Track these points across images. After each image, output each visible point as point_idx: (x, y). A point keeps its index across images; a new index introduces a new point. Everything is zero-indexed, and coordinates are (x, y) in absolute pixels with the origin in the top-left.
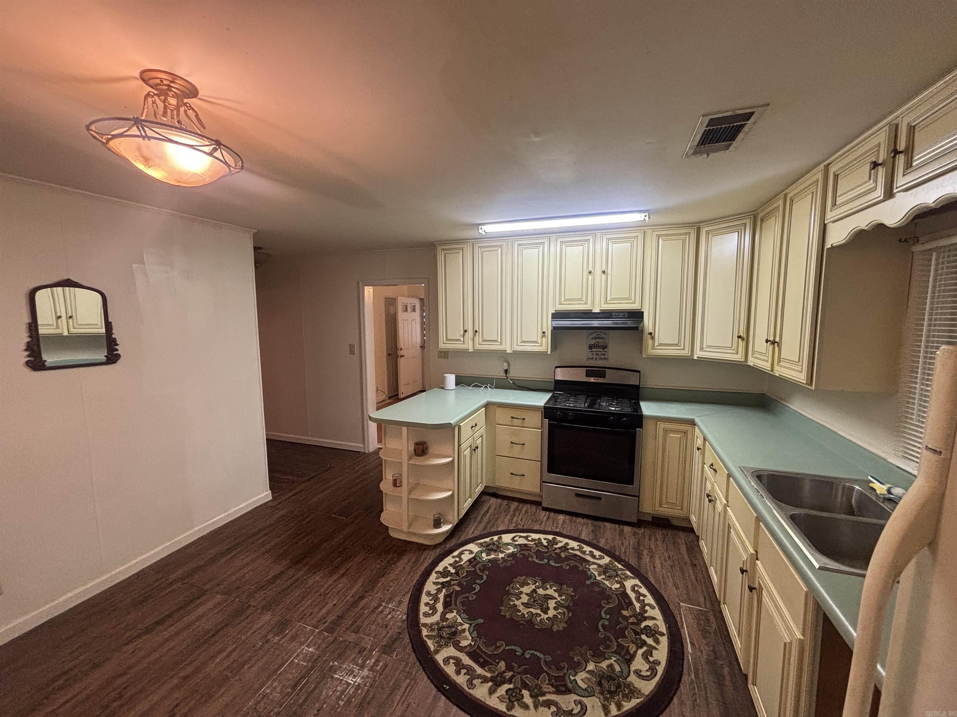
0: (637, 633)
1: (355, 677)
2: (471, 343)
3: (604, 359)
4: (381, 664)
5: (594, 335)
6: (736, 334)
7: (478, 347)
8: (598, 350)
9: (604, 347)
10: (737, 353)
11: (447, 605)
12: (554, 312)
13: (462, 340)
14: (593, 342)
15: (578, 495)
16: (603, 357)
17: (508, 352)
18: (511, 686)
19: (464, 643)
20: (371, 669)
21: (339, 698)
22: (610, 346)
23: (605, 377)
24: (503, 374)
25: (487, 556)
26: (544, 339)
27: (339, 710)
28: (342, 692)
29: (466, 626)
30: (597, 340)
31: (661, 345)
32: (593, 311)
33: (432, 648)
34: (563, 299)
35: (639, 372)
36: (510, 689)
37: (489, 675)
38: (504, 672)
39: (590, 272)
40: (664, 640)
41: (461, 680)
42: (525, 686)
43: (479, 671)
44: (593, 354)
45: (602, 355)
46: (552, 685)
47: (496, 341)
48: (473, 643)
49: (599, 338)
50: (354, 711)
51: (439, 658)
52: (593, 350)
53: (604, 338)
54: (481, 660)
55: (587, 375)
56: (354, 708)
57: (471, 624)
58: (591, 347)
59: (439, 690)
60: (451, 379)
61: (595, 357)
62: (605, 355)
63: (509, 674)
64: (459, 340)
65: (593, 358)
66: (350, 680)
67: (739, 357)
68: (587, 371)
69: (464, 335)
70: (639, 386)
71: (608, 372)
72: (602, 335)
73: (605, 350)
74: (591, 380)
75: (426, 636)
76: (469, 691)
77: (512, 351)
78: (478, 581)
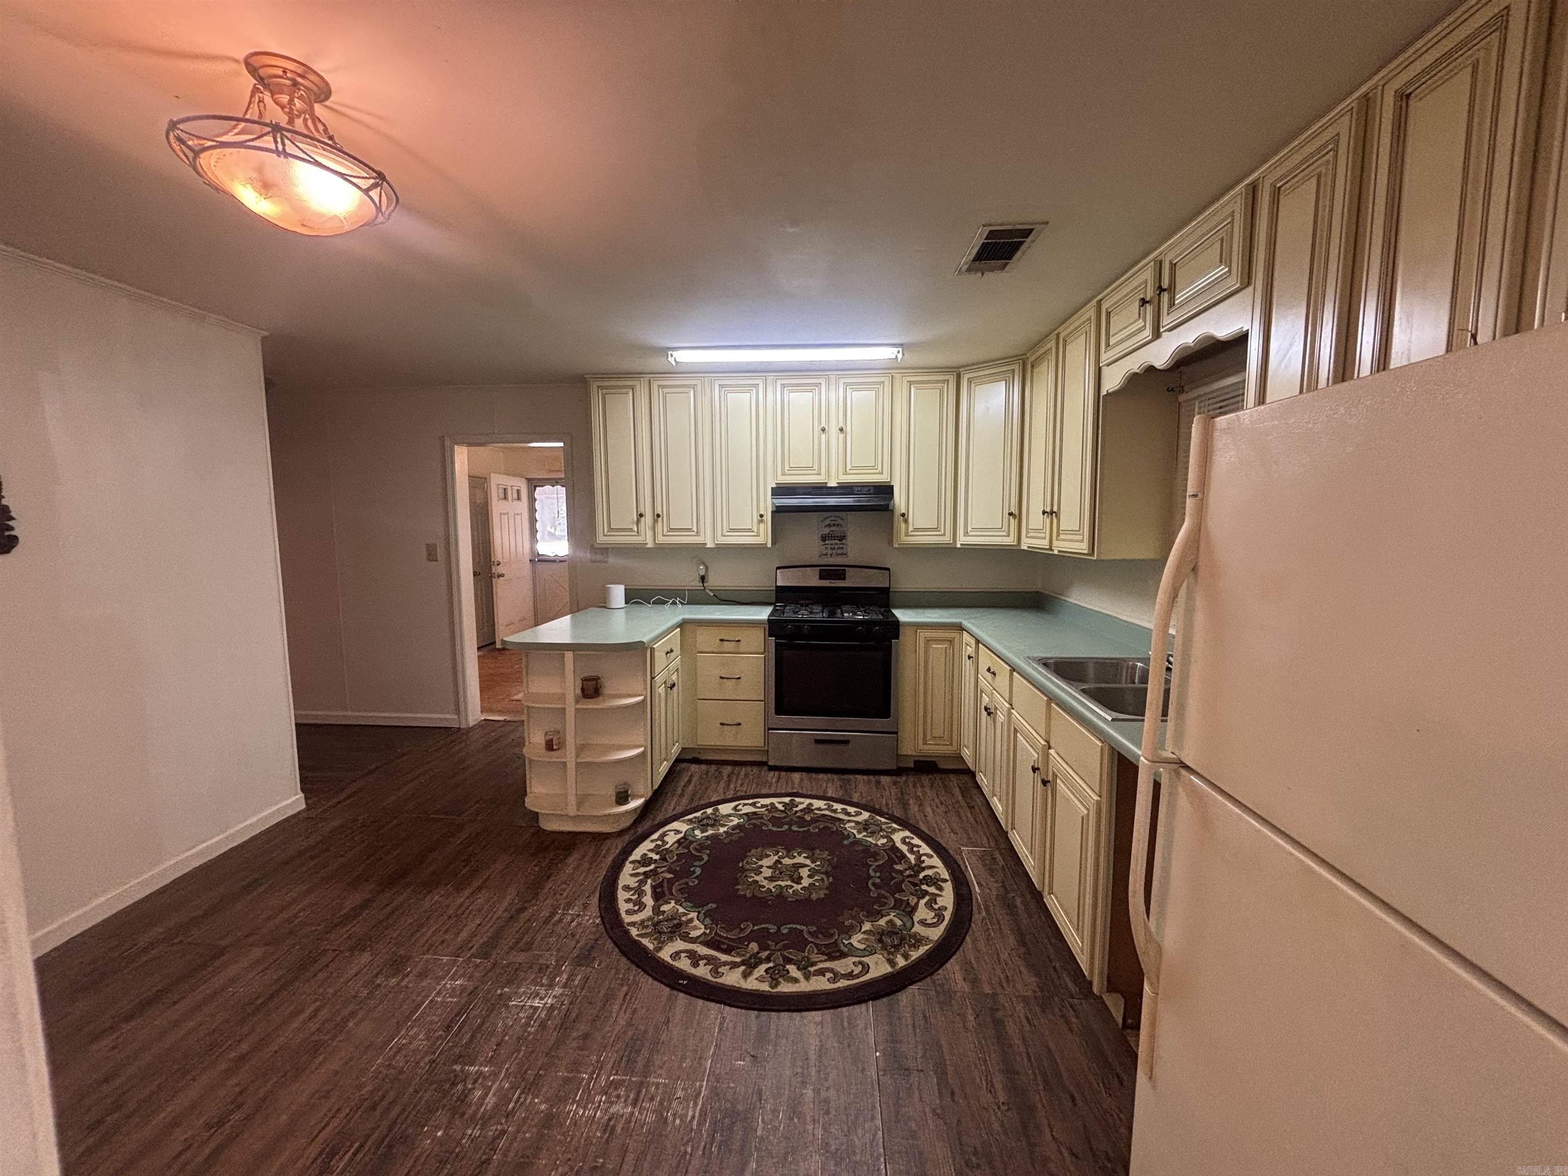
0: (915, 885)
1: (542, 999)
2: (649, 534)
3: (842, 554)
4: (579, 978)
5: (828, 522)
6: (1006, 512)
7: (661, 539)
8: (833, 542)
9: (842, 538)
10: (1008, 536)
11: (658, 896)
12: (774, 486)
13: (635, 529)
14: (826, 531)
15: (818, 741)
16: (839, 551)
17: (708, 546)
18: (771, 965)
19: (697, 933)
20: (565, 986)
21: (526, 1025)
22: (850, 538)
23: (844, 579)
24: (697, 584)
25: (702, 832)
26: (762, 525)
27: (531, 1038)
28: (530, 1018)
29: (693, 915)
30: (832, 528)
31: (916, 530)
32: (829, 485)
33: (651, 947)
34: (787, 468)
35: (888, 569)
36: (770, 968)
37: (738, 960)
38: (758, 953)
39: (823, 430)
40: (948, 887)
41: (702, 971)
42: (790, 961)
43: (724, 957)
44: (827, 548)
45: (838, 548)
46: (823, 954)
47: (690, 530)
48: (708, 931)
49: (834, 525)
50: (555, 1034)
51: (665, 955)
52: (827, 542)
53: (841, 526)
54: (725, 947)
55: (821, 578)
56: (554, 1030)
57: (699, 912)
58: (824, 538)
59: (673, 988)
60: (618, 593)
61: (830, 552)
62: (843, 548)
63: (764, 954)
64: (631, 530)
65: (826, 554)
66: (536, 1003)
67: (1010, 540)
68: (822, 572)
69: (638, 522)
70: (889, 588)
71: (849, 572)
72: (839, 521)
73: (844, 541)
74: (826, 583)
75: (638, 935)
76: (716, 980)
77: (715, 544)
78: (696, 863)
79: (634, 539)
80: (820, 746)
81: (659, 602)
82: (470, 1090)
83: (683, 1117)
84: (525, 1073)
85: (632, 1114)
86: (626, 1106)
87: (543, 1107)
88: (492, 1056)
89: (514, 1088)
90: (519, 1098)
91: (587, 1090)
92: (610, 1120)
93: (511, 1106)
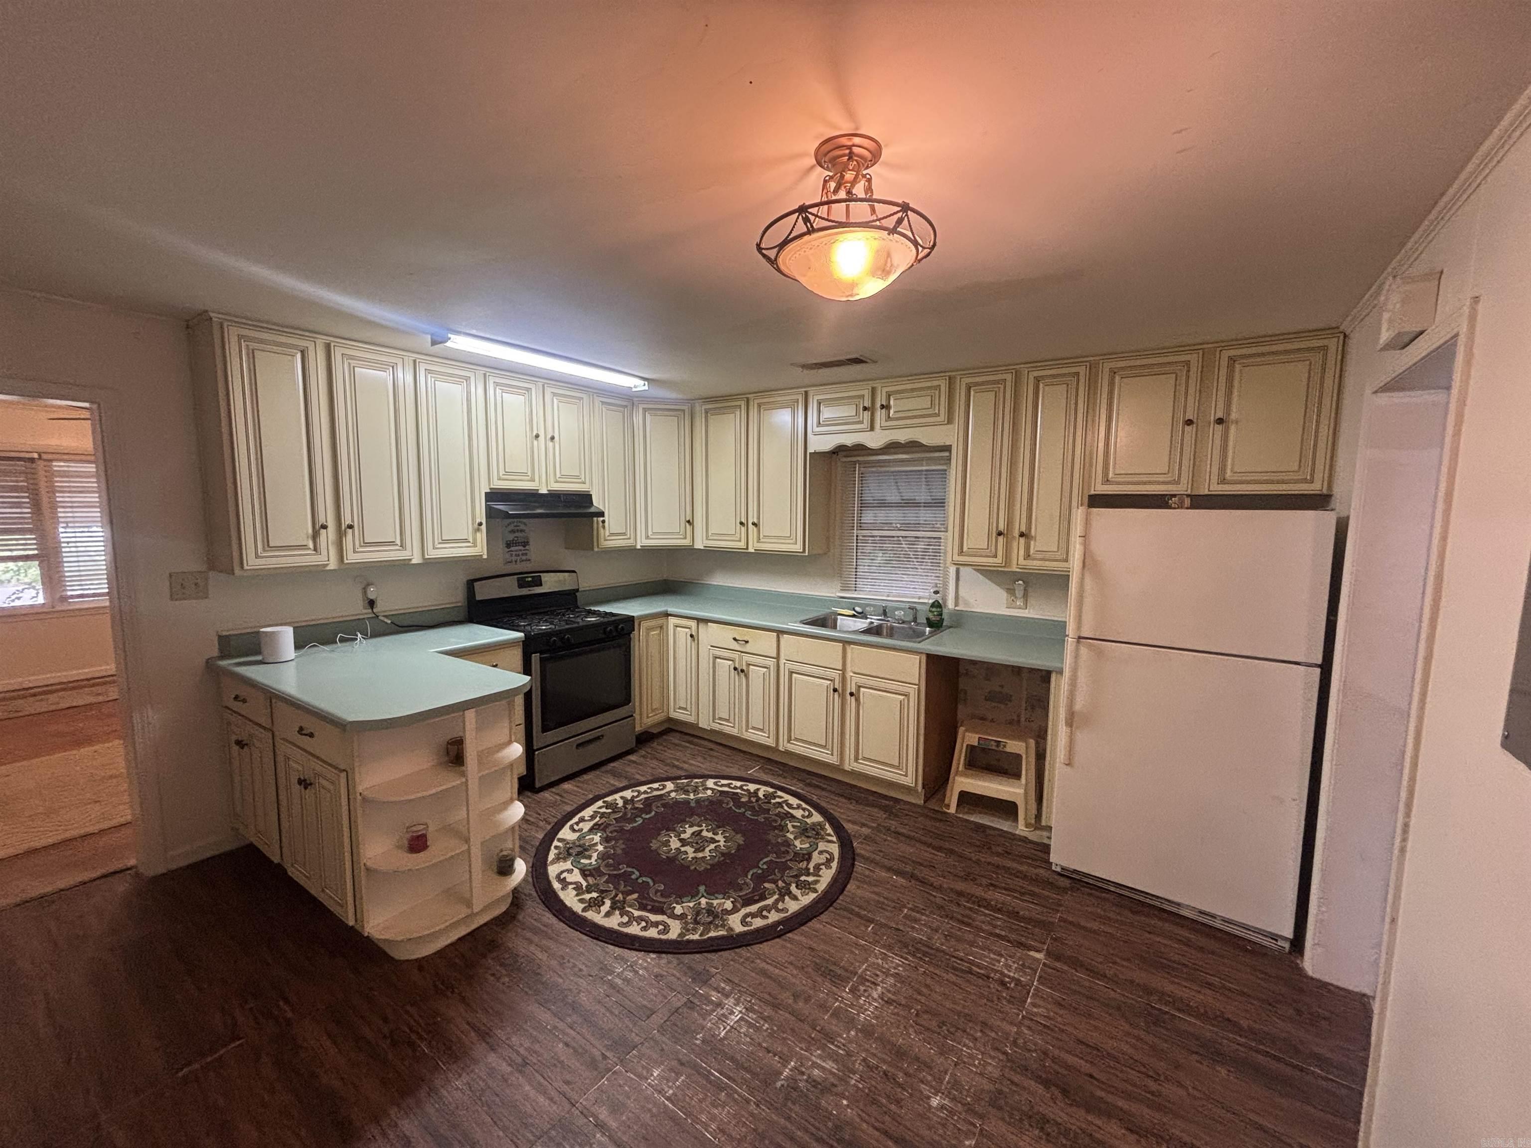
0: (768, 803)
1: (732, 1013)
2: (333, 552)
3: (526, 561)
4: (723, 985)
5: (511, 527)
6: (684, 519)
7: (351, 558)
8: (517, 548)
9: (525, 544)
10: (685, 538)
11: (657, 910)
12: (489, 491)
13: (311, 545)
14: (511, 537)
15: (578, 746)
16: (524, 558)
17: (414, 561)
18: (794, 885)
19: (728, 905)
20: (727, 996)
21: (758, 1029)
22: (532, 543)
23: (541, 585)
24: (367, 613)
25: (592, 859)
26: (478, 535)
27: (775, 1028)
28: (750, 1025)
29: (703, 901)
30: (517, 534)
31: (613, 532)
32: (540, 492)
33: (723, 933)
34: (502, 472)
35: (574, 572)
36: (797, 887)
37: (776, 897)
38: (777, 886)
39: (537, 436)
40: (780, 794)
41: (774, 917)
42: (797, 876)
43: (769, 902)
44: (512, 555)
45: (523, 554)
46: (801, 861)
47: (392, 543)
48: (732, 899)
49: (517, 531)
50: (780, 1012)
51: (739, 928)
52: (512, 549)
53: (524, 532)
54: (757, 898)
55: (521, 586)
56: (776, 1012)
57: (703, 896)
58: (508, 545)
59: (779, 936)
60: (287, 635)
61: (514, 559)
62: (526, 554)
63: (780, 883)
64: (305, 547)
65: (511, 562)
66: (735, 1018)
67: (687, 542)
68: (519, 580)
69: (315, 536)
70: (577, 590)
71: (545, 577)
72: (522, 527)
73: (527, 547)
74: (525, 592)
75: (701, 935)
76: (789, 913)
77: (424, 559)
78: (633, 877)
79: (309, 559)
80: (581, 750)
81: (343, 640)
82: (809, 1077)
83: (898, 965)
84: (813, 1039)
85: (882, 987)
86: (876, 990)
87: (853, 1033)
88: (780, 1057)
89: (823, 1047)
90: (836, 1046)
91: (852, 1006)
92: (882, 999)
93: (841, 1052)
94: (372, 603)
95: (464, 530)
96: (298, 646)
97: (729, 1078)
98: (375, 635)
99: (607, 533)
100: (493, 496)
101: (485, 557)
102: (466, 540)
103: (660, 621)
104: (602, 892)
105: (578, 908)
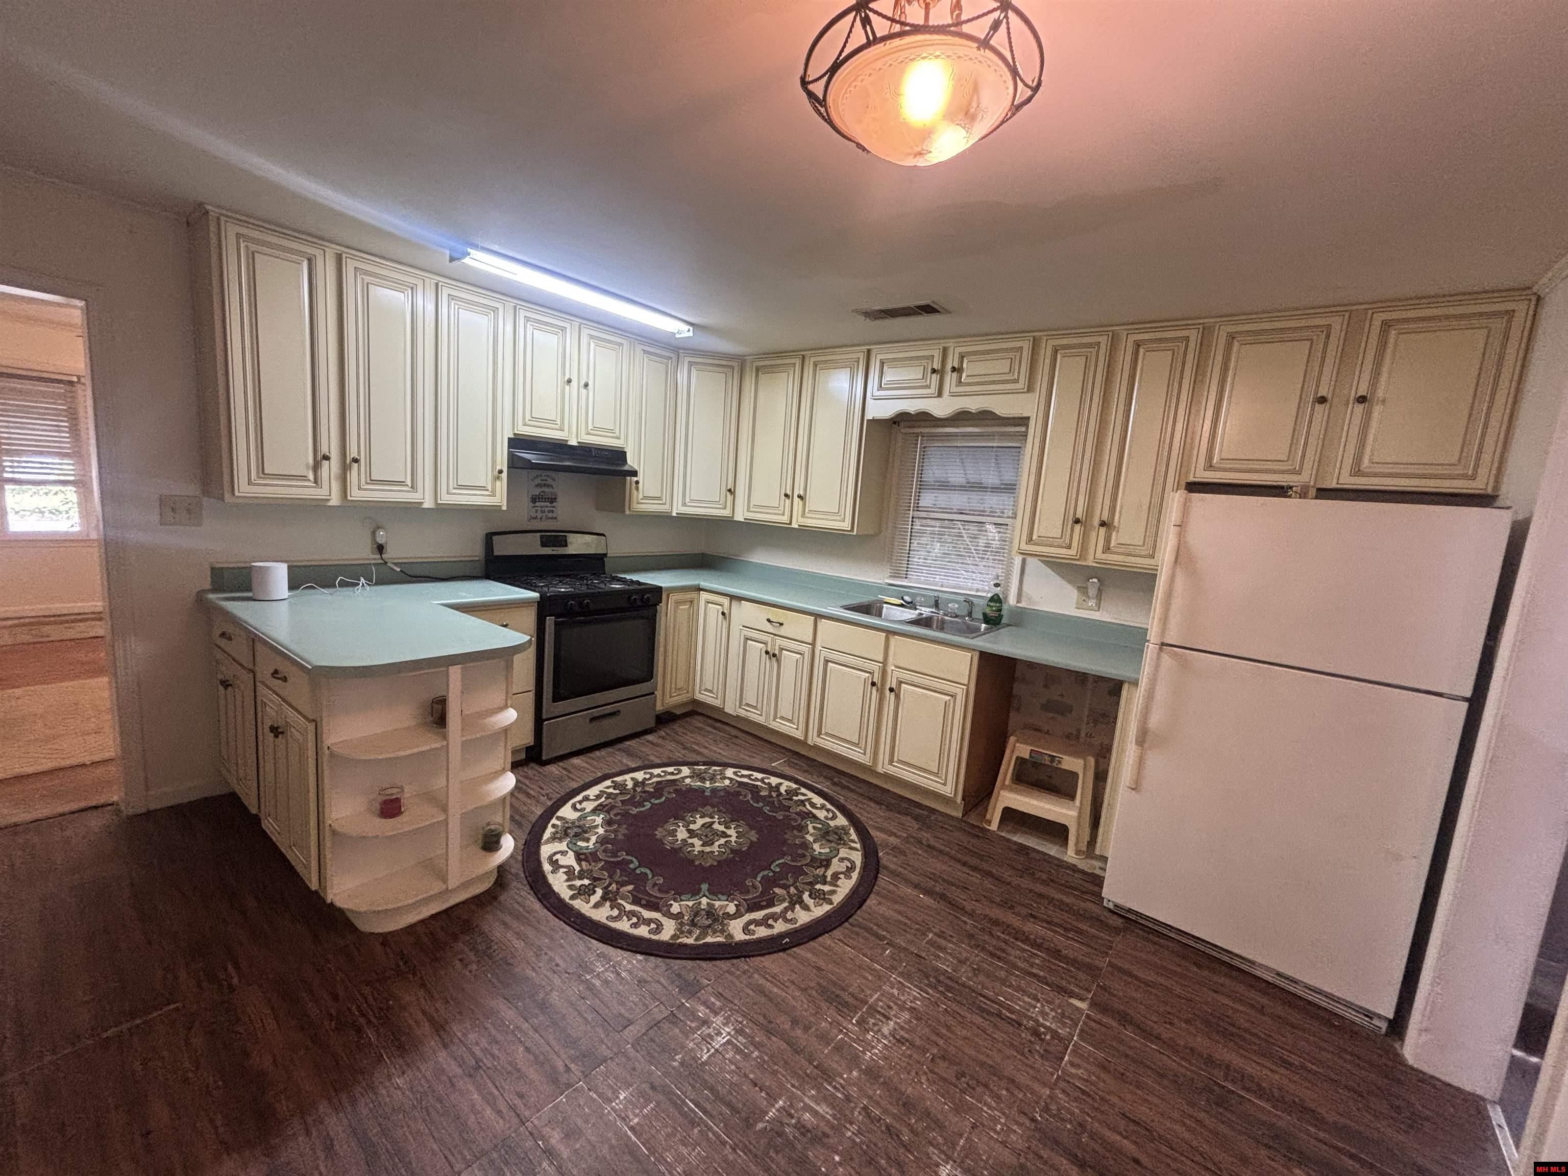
0: (790, 799)
1: (719, 1034)
2: (336, 487)
3: (552, 518)
4: (713, 999)
5: (538, 481)
6: (724, 487)
7: (355, 494)
8: (542, 504)
9: (553, 500)
11: (653, 906)
12: (512, 436)
13: (311, 477)
14: (537, 491)
15: (593, 719)
16: (550, 515)
17: (426, 506)
18: (807, 894)
19: (731, 908)
20: (716, 1014)
21: (746, 1057)
22: (560, 500)
23: (566, 545)
24: (372, 556)
25: (589, 842)
27: (766, 1058)
28: (738, 1051)
29: (704, 901)
30: (543, 489)
31: (645, 498)
32: (569, 443)
33: (721, 939)
35: (603, 535)
36: (810, 896)
37: (786, 904)
38: (788, 892)
39: (569, 381)
40: (804, 791)
41: (780, 927)
42: (812, 884)
43: (777, 909)
44: (537, 511)
45: (549, 511)
46: (818, 867)
47: (401, 483)
48: (736, 902)
49: (545, 485)
50: (774, 1038)
51: (739, 936)
52: (537, 504)
53: (552, 486)
54: (764, 903)
55: (544, 544)
56: (769, 1038)
57: (704, 895)
58: (534, 500)
59: (784, 950)
60: (280, 573)
61: (539, 515)
62: (553, 511)
63: (792, 890)
64: (304, 478)
65: (536, 518)
66: (721, 1040)
68: (542, 537)
69: (316, 467)
70: (605, 555)
71: (571, 538)
72: (550, 481)
73: (554, 504)
74: (548, 551)
75: (696, 940)
76: (798, 925)
77: (437, 504)
78: (632, 866)
79: (308, 492)
80: (594, 723)
81: (343, 584)
82: (799, 1122)
83: (915, 998)
84: (808, 1076)
85: (896, 1023)
86: (888, 1024)
87: (855, 1073)
88: (768, 1094)
89: (819, 1088)
90: (835, 1087)
91: (858, 1041)
92: (894, 1037)
93: (840, 1095)
94: (380, 549)
95: (484, 477)
96: (293, 586)
97: (705, 1112)
98: (381, 582)
99: (641, 496)
100: (517, 442)
101: (504, 508)
102: (484, 488)
103: (693, 595)
104: (595, 879)
105: (565, 894)
